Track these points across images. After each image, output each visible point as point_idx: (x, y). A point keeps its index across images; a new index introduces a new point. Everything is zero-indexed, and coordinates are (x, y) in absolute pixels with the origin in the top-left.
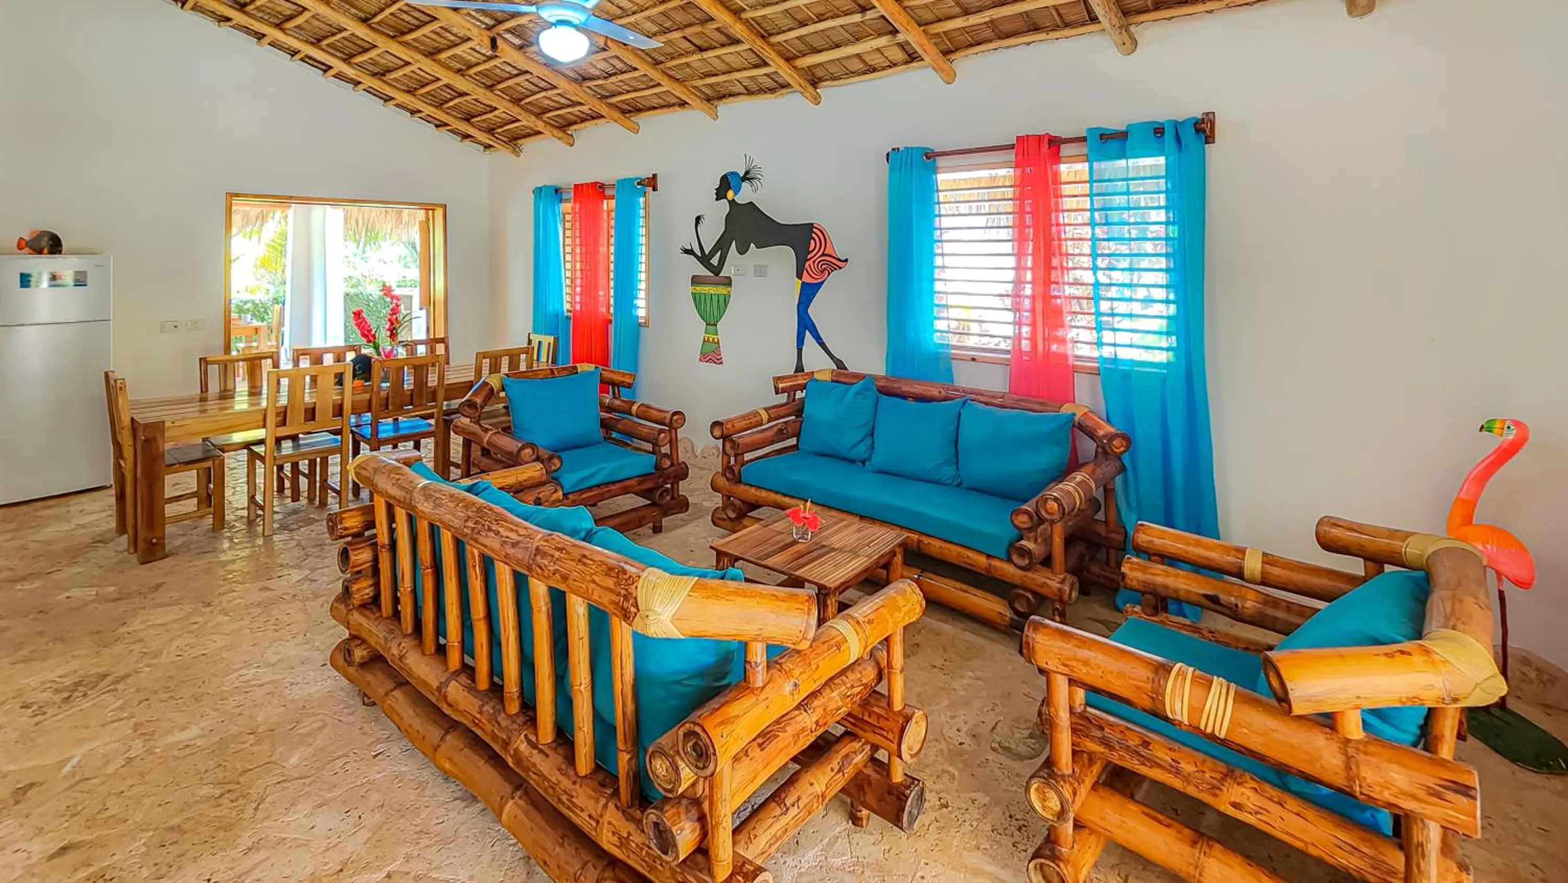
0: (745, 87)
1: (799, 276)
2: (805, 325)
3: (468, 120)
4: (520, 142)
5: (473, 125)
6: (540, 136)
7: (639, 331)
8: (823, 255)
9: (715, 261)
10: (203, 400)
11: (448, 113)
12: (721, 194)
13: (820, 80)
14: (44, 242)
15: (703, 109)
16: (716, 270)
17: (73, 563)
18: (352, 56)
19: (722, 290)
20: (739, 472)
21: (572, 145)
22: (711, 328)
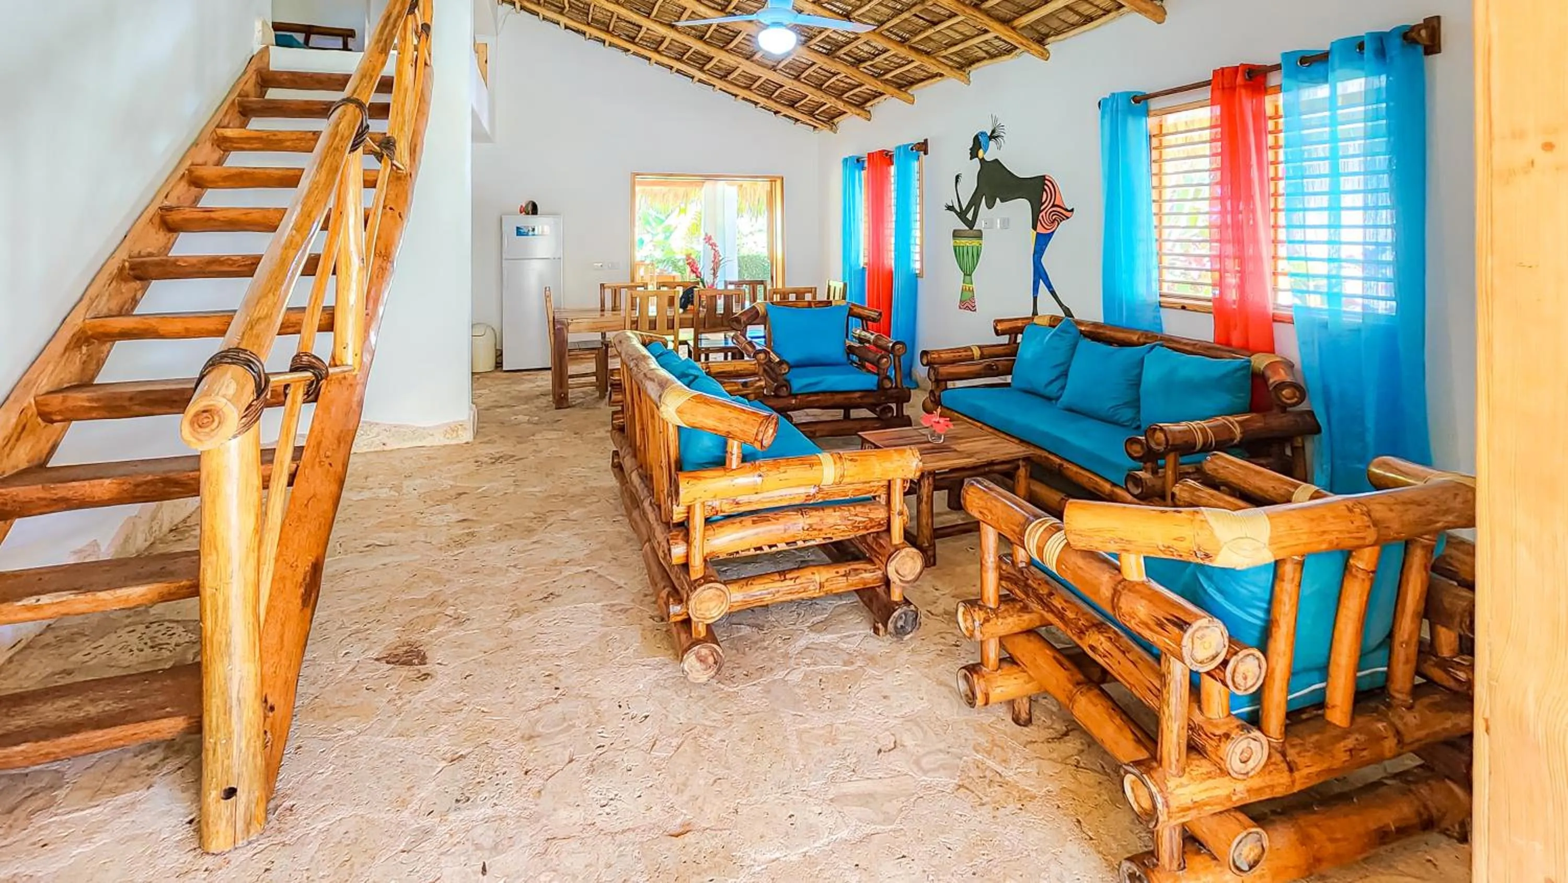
0: (987, 52)
1: (1034, 227)
2: (1040, 274)
3: (792, 106)
4: (836, 120)
5: (796, 109)
6: (845, 116)
7: (917, 282)
8: (1054, 206)
9: (970, 216)
10: (603, 310)
11: (776, 102)
12: (974, 154)
13: (1047, 36)
14: (530, 208)
15: (955, 77)
16: (971, 224)
17: (526, 403)
18: (704, 65)
19: (975, 243)
20: (940, 396)
21: (869, 120)
22: (968, 278)
